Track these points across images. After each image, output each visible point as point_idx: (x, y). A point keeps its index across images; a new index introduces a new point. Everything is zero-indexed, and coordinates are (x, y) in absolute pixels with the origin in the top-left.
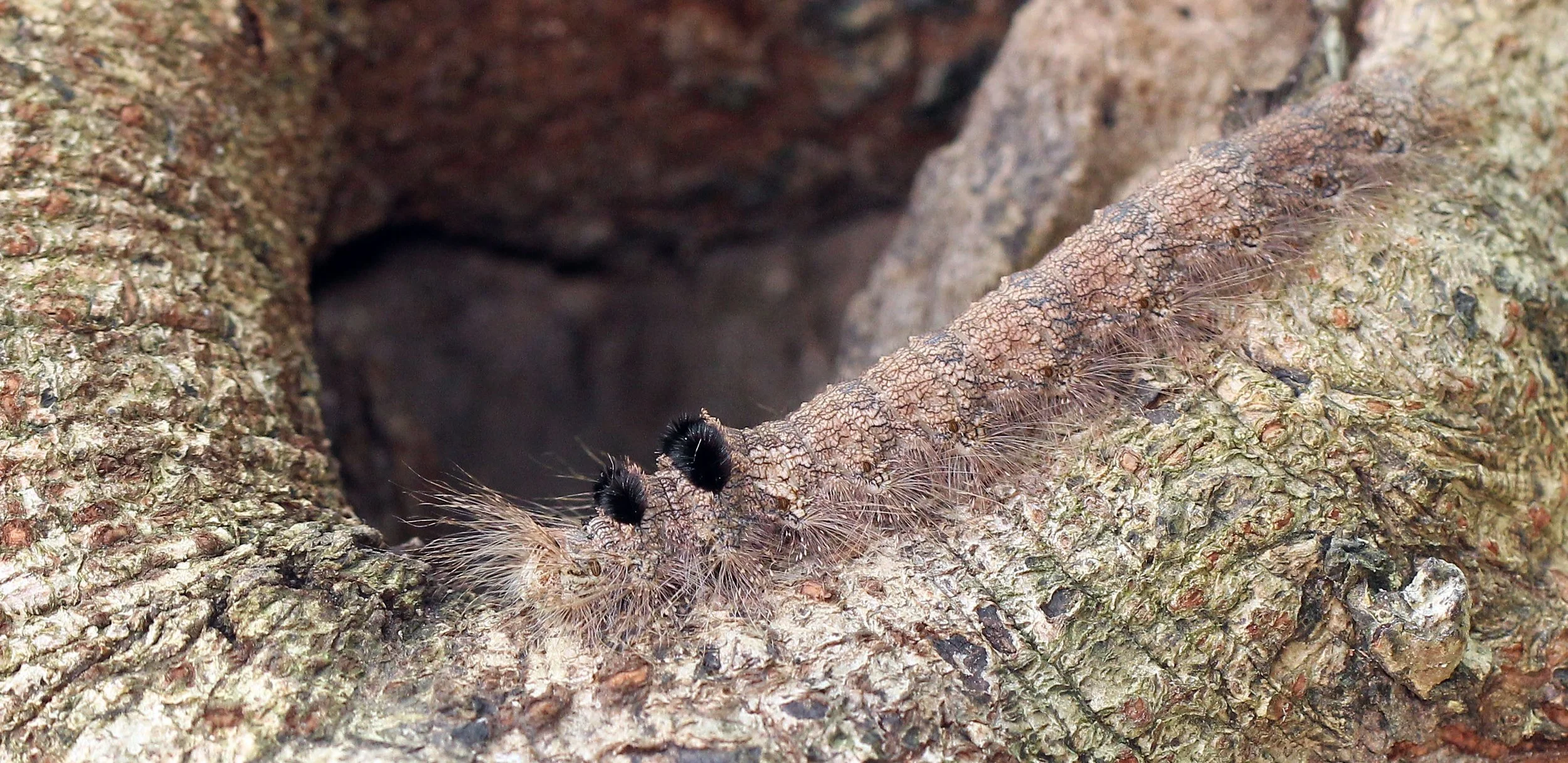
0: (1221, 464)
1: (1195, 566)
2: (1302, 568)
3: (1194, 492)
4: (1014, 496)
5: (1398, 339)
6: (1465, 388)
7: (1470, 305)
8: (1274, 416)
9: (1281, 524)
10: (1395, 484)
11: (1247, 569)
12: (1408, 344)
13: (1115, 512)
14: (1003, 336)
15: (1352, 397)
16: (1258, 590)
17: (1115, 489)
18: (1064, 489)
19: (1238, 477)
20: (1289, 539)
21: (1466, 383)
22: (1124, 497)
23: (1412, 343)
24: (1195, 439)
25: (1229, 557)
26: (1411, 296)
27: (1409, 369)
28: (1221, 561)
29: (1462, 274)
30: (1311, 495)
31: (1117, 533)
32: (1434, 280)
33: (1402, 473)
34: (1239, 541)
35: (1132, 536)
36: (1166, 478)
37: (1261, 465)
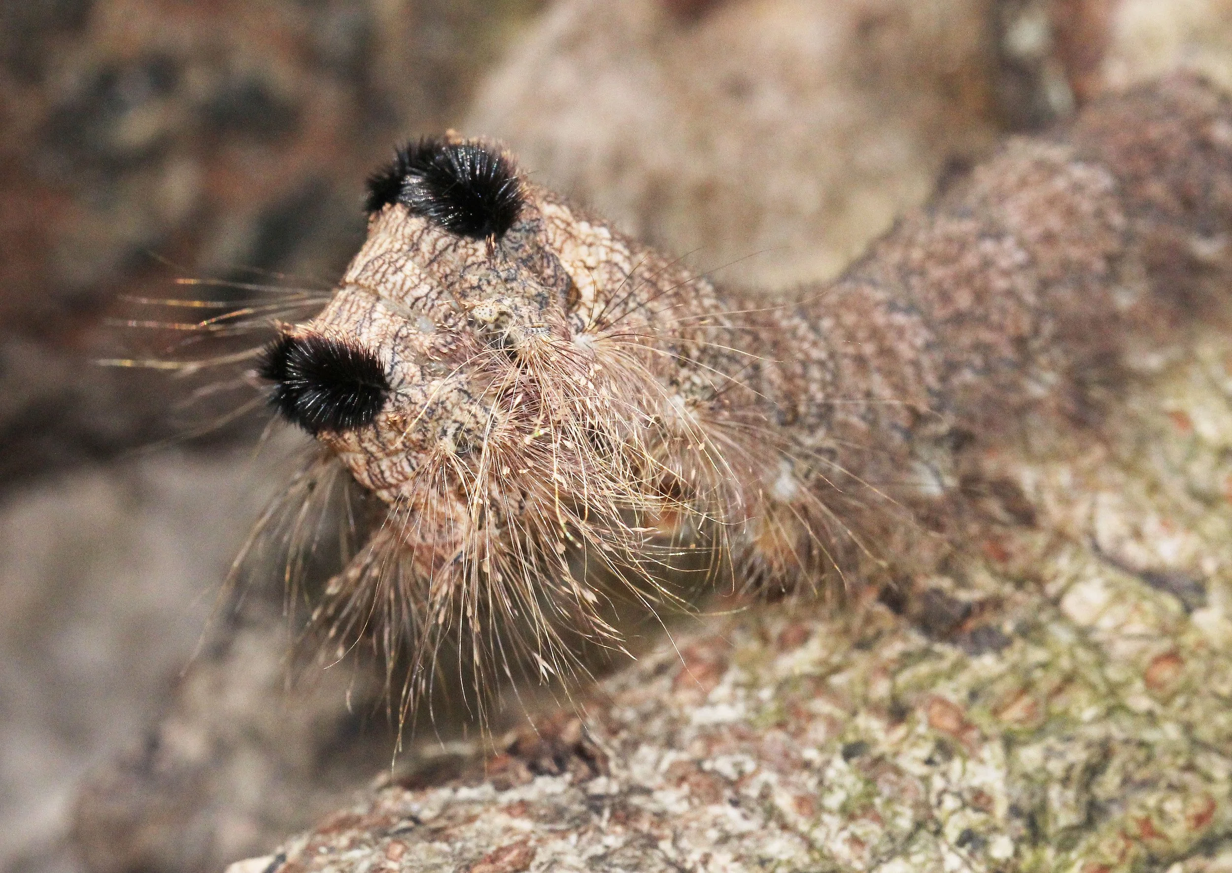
0: (1097, 720)
3: (1056, 767)
4: (754, 774)
8: (1163, 645)
9: (1200, 819)
13: (933, 800)
17: (929, 762)
18: (839, 763)
19: (1124, 742)
20: (1210, 846)
22: (944, 775)
24: (1045, 682)
31: (938, 832)
34: (1136, 849)
35: (967, 838)
36: (1010, 742)
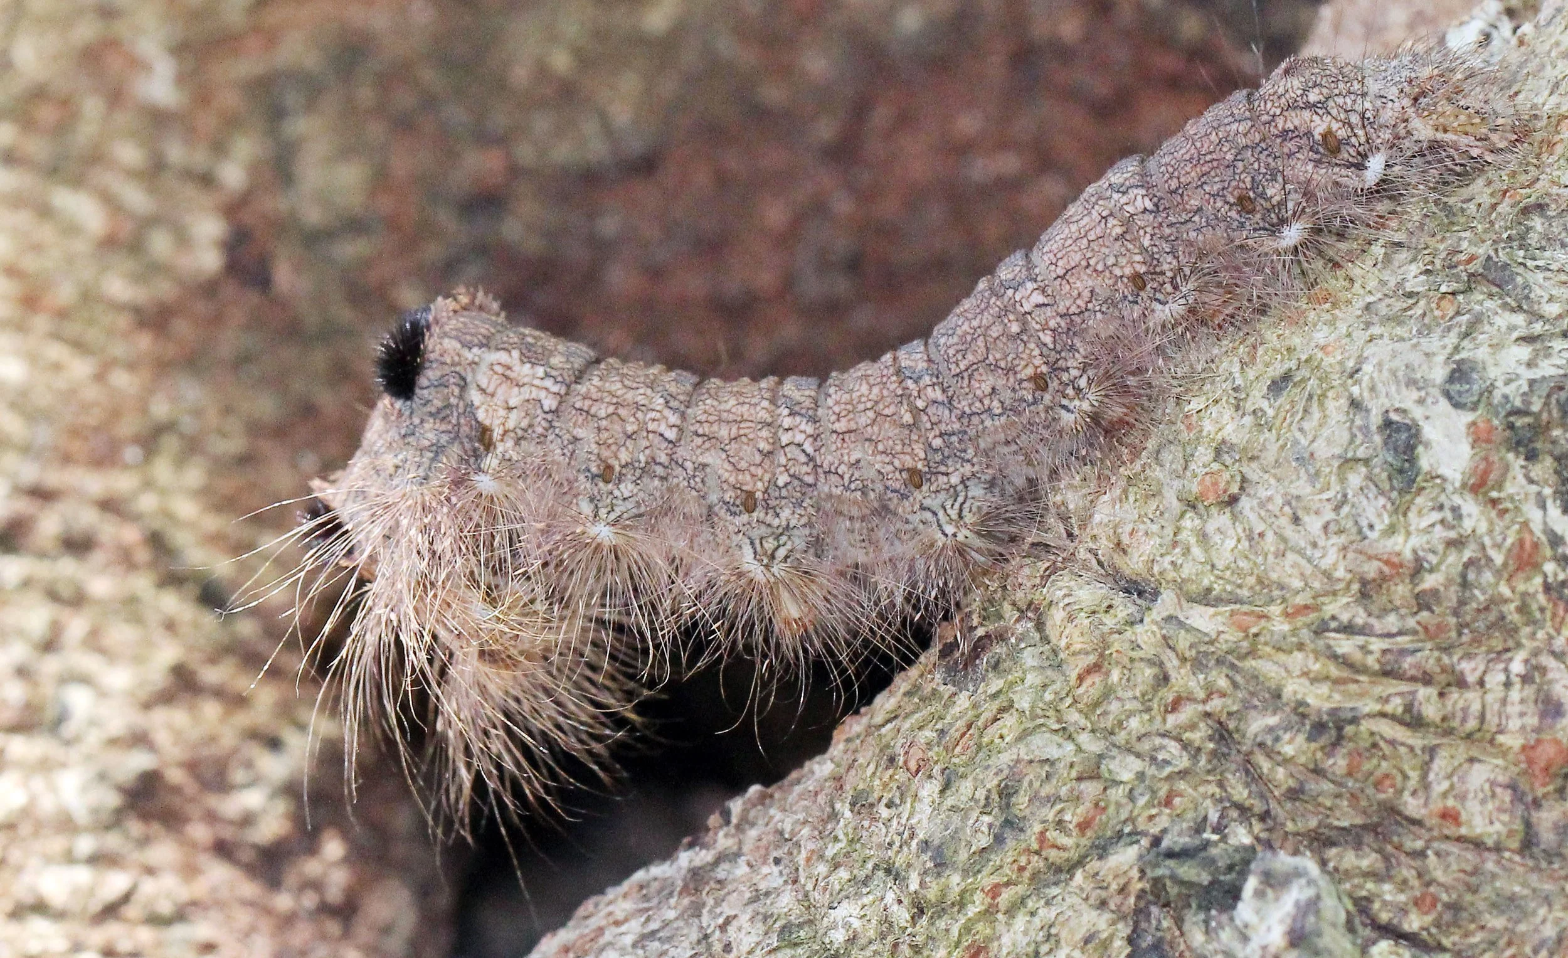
1: (972, 911)
2: (1123, 890)
3: (981, 794)
5: (1287, 509)
6: (1386, 570)
7: (1404, 436)
8: (1092, 659)
9: (1082, 827)
10: (1259, 739)
11: (1047, 903)
12: (1300, 513)
14: (869, 405)
15: (1212, 610)
16: (1064, 935)
17: (889, 805)
18: (847, 812)
19: (1031, 762)
20: (1102, 850)
21: (1387, 562)
22: (899, 815)
23: (1307, 510)
24: (988, 712)
25: (1020, 889)
26: (1310, 438)
27: (1301, 552)
28: (1006, 896)
29: (1393, 388)
30: (1141, 776)
32: (1355, 404)
33: (1273, 720)
34: (1037, 862)
36: (950, 778)
37: (1070, 737)
